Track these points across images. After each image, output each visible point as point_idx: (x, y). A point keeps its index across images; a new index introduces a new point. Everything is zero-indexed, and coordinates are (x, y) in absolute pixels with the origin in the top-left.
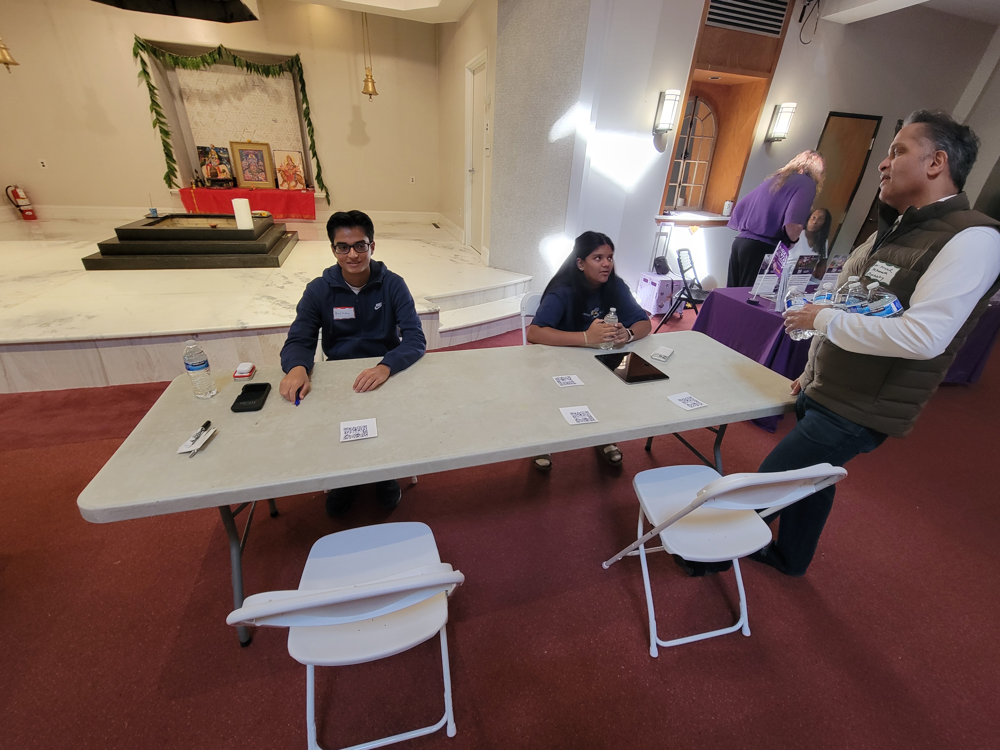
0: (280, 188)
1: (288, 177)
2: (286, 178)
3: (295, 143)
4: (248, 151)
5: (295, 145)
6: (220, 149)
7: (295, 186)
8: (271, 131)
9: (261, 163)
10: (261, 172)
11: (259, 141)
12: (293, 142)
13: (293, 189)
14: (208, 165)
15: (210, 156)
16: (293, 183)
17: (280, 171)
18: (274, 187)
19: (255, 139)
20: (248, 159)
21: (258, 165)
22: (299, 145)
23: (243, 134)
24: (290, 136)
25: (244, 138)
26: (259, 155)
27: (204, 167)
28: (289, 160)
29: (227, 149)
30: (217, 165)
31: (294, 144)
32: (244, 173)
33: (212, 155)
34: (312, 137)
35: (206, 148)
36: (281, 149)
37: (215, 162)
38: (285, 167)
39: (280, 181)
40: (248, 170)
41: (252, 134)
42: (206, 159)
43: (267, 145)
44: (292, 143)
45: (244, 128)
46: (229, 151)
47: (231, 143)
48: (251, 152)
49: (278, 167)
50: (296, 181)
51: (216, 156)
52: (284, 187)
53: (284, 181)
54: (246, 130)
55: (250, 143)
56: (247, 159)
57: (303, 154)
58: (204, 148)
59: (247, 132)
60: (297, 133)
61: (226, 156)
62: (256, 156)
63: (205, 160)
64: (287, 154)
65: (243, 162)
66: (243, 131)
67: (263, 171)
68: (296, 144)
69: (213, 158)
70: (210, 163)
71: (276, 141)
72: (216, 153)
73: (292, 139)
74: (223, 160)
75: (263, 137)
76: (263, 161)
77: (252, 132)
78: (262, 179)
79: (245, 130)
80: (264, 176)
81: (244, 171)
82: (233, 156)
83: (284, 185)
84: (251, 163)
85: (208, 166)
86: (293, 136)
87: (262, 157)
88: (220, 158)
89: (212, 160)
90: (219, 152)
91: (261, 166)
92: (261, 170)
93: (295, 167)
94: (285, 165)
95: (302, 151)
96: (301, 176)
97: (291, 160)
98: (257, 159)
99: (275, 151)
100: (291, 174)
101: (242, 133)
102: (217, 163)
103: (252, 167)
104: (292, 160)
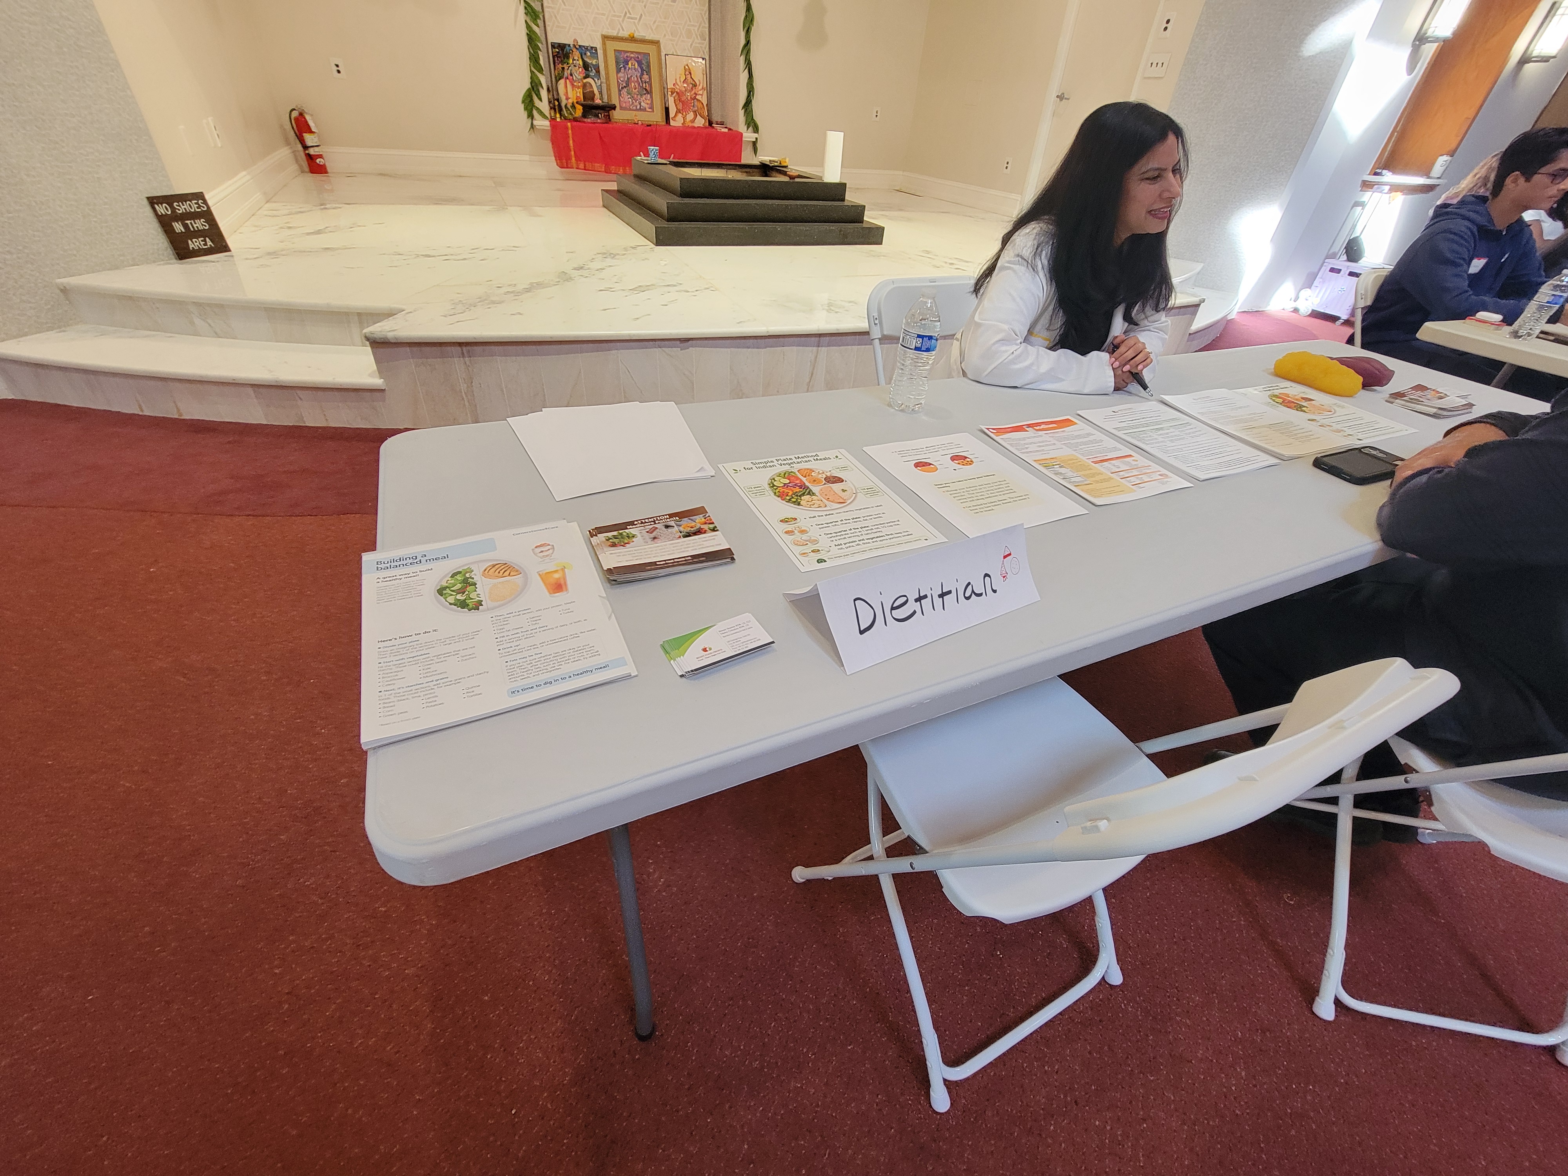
0: (672, 123)
1: (683, 102)
2: (680, 106)
3: (698, 41)
4: (628, 54)
5: (697, 45)
6: (587, 48)
7: (693, 121)
8: (665, 19)
9: (646, 77)
10: (645, 94)
11: (645, 36)
12: (696, 41)
13: (691, 125)
14: (567, 78)
15: (571, 61)
16: (691, 116)
17: (672, 93)
18: (663, 122)
19: (640, 33)
20: (627, 68)
21: (642, 81)
22: (704, 46)
23: (623, 21)
24: (692, 28)
25: (623, 30)
26: (644, 62)
27: (562, 82)
28: (687, 73)
29: (596, 50)
30: (581, 79)
31: (696, 43)
32: (620, 95)
33: (574, 60)
34: (748, 32)
35: (565, 45)
36: (676, 52)
37: (578, 72)
38: (682, 86)
39: (672, 112)
40: (625, 90)
41: (636, 21)
42: (565, 66)
43: (656, 43)
44: (693, 42)
45: (626, 9)
46: (600, 52)
47: (605, 38)
48: (632, 55)
49: (670, 86)
50: (695, 112)
51: (581, 62)
52: (677, 122)
53: (678, 111)
54: (628, 15)
55: (632, 39)
56: (625, 68)
57: (708, 62)
58: (562, 47)
59: (629, 18)
60: (703, 24)
61: (594, 62)
62: (640, 63)
63: (563, 68)
64: (685, 61)
65: (619, 75)
66: (623, 15)
67: (648, 93)
68: (699, 43)
69: (575, 66)
70: (571, 75)
71: (671, 38)
72: (580, 56)
73: (694, 35)
74: (590, 69)
75: (652, 30)
76: (649, 73)
77: (636, 19)
78: (647, 106)
79: (626, 13)
80: (649, 102)
81: (620, 91)
82: (606, 62)
83: (677, 118)
84: (631, 76)
85: (568, 81)
86: (696, 29)
87: (649, 66)
88: (586, 66)
89: (574, 70)
90: (585, 54)
91: (645, 82)
92: (646, 89)
93: (695, 85)
94: (680, 81)
95: (707, 58)
96: (702, 104)
97: (690, 73)
98: (640, 70)
99: (668, 55)
100: (689, 98)
101: (621, 19)
102: (582, 75)
103: (633, 84)
104: (692, 72)
